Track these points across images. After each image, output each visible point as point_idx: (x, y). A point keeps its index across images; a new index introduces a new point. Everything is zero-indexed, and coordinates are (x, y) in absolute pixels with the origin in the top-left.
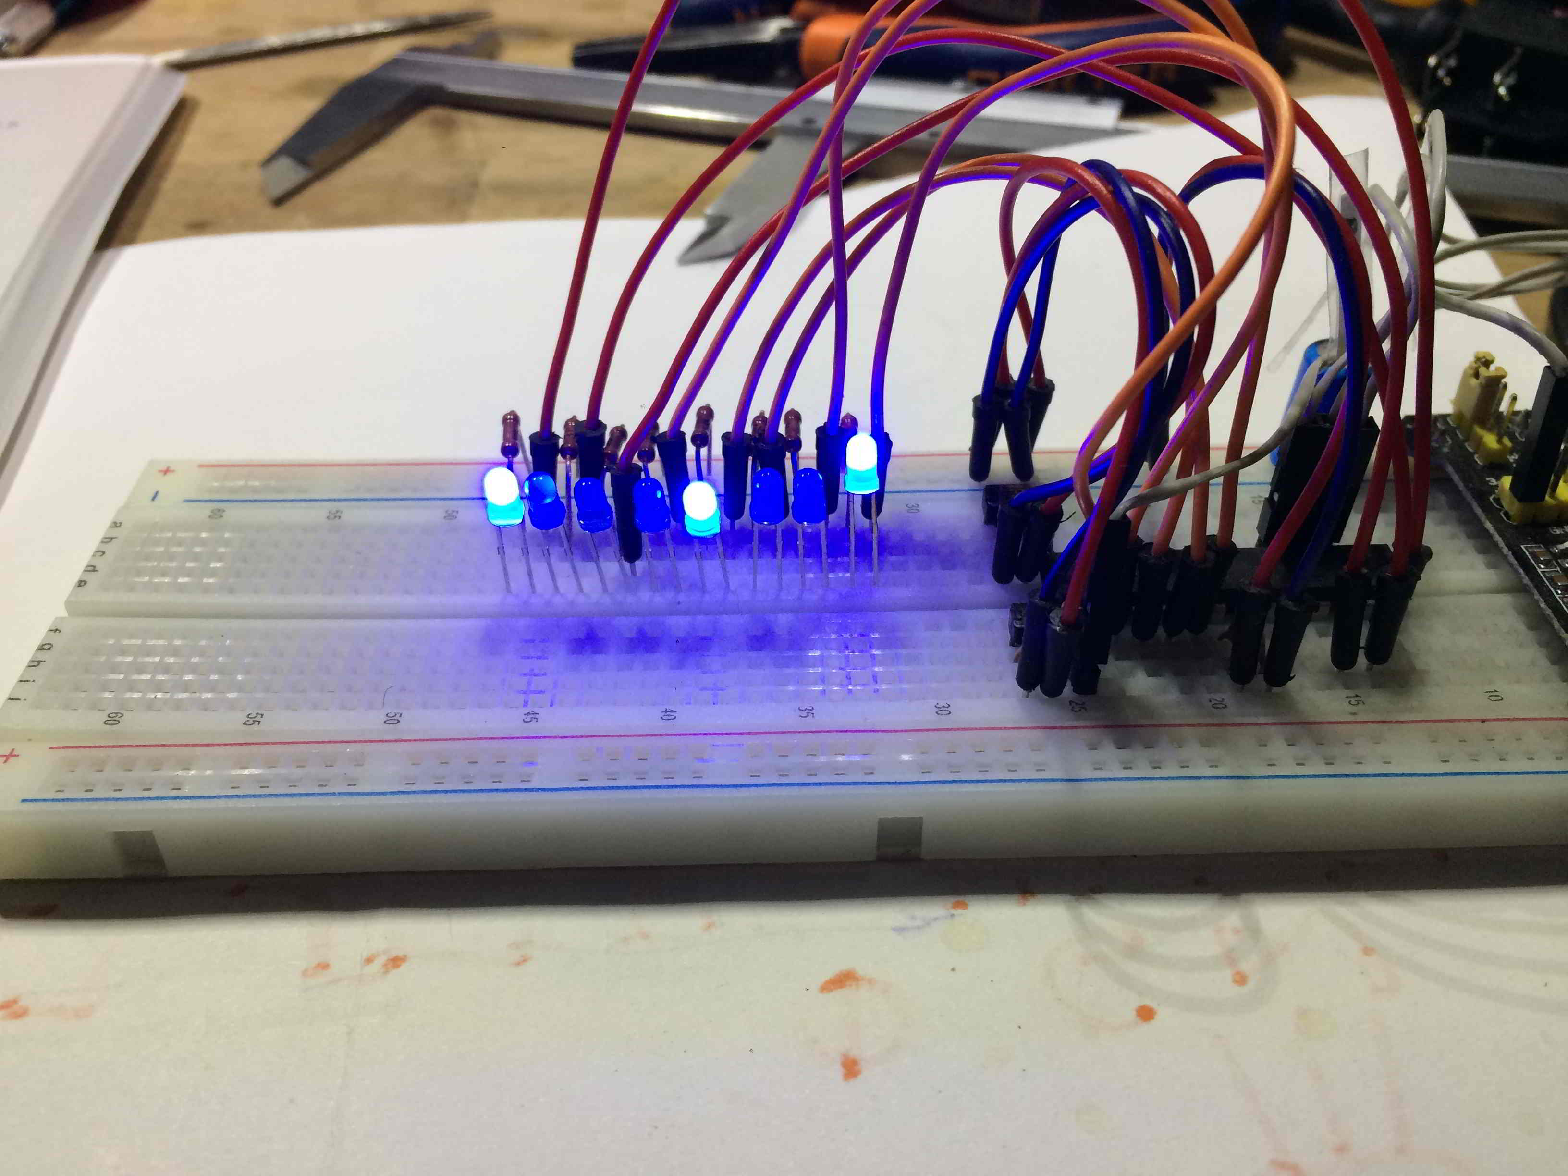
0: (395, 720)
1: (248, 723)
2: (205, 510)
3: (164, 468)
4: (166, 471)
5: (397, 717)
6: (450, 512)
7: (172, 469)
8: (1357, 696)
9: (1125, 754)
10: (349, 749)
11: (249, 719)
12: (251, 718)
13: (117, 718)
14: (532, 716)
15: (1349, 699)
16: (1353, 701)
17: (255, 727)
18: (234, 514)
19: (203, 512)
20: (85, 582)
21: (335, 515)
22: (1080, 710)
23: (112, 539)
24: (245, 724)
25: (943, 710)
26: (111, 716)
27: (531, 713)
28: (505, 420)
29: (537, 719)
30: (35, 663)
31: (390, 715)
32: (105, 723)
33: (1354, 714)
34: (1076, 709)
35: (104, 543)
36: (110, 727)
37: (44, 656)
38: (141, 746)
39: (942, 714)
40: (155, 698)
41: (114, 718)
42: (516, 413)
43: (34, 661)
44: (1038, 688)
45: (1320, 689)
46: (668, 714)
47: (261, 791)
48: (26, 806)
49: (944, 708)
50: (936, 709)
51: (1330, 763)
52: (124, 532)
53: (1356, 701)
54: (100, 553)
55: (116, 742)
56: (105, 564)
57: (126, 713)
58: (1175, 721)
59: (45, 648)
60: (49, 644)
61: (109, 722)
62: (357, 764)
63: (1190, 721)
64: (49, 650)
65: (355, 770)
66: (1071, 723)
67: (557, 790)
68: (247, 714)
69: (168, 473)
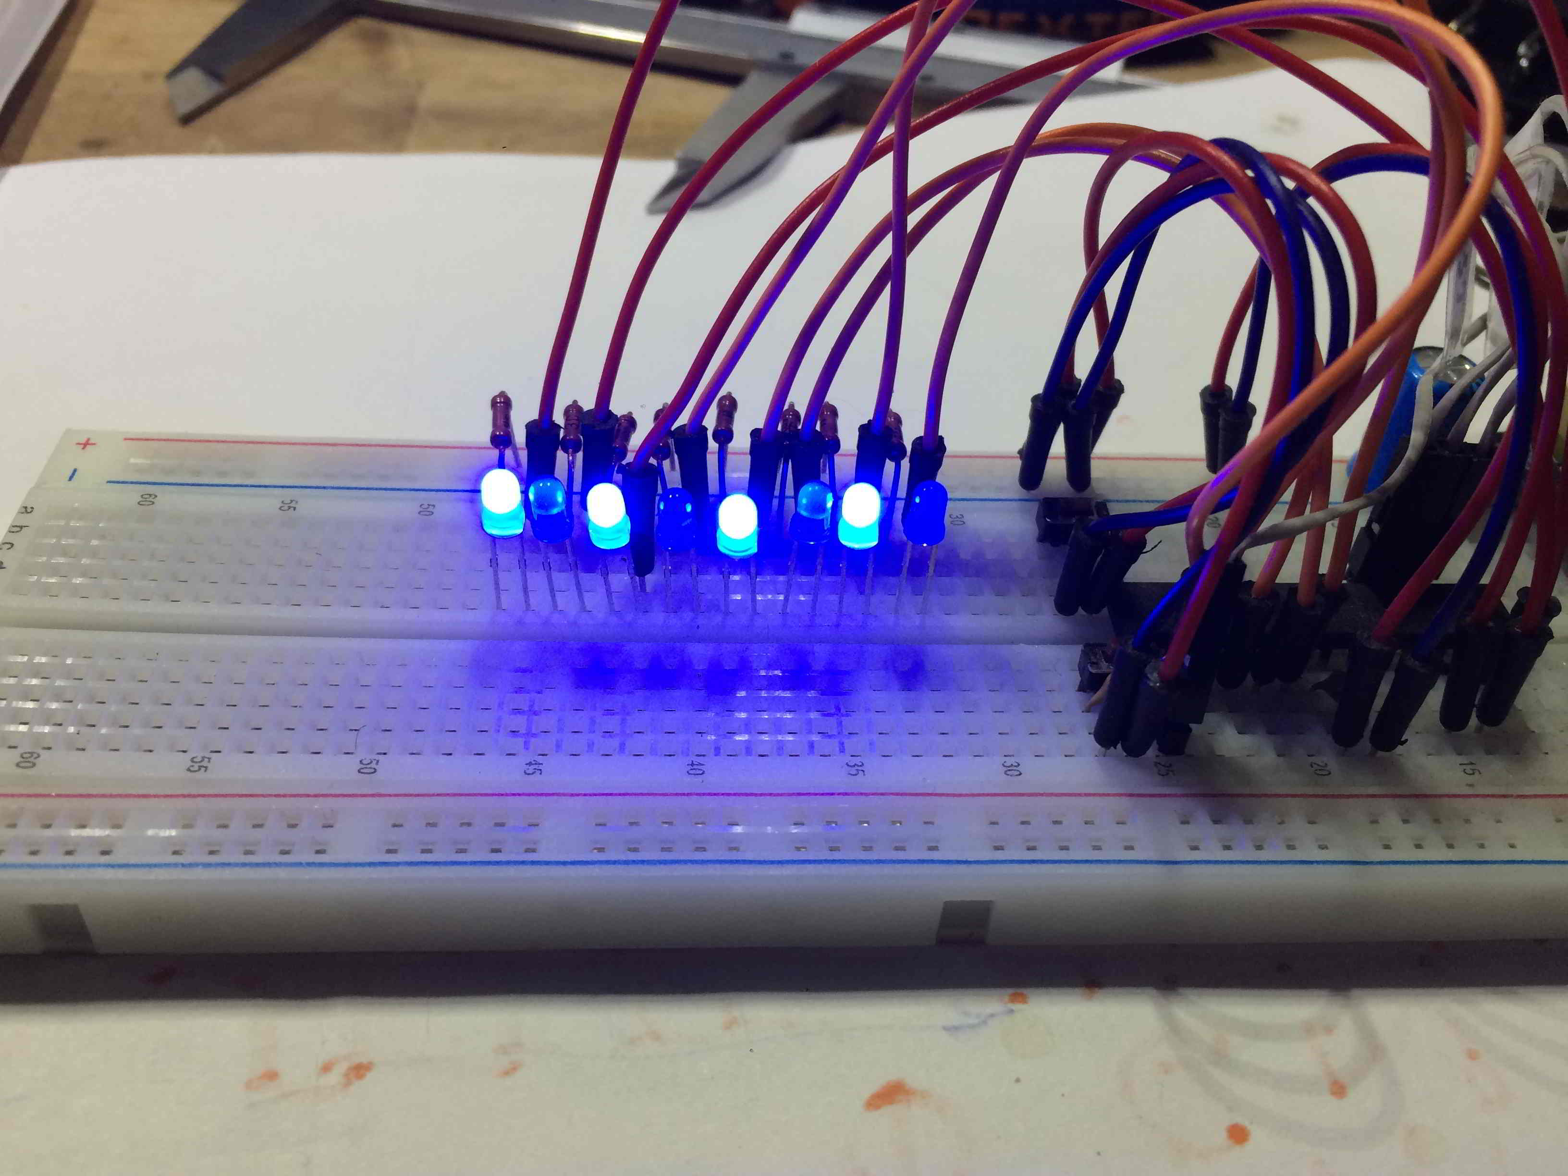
0: (370, 768)
1: (192, 769)
2: (133, 495)
3: (83, 441)
4: (86, 444)
5: (373, 765)
6: (426, 506)
7: (91, 441)
8: (1472, 764)
9: (1222, 830)
10: (317, 805)
11: (192, 764)
12: (196, 762)
13: (32, 760)
14: (536, 766)
15: (1464, 767)
16: (1468, 768)
17: (201, 775)
18: (167, 499)
19: (131, 496)
21: (289, 506)
22: (1167, 774)
23: (22, 527)
24: (189, 770)
25: (1013, 770)
26: (25, 756)
27: (533, 762)
28: (494, 403)
29: (541, 770)
31: (364, 762)
32: (18, 765)
33: (1471, 785)
34: (1163, 773)
35: (12, 532)
36: (24, 771)
38: (61, 795)
39: (1011, 775)
40: (78, 734)
41: (27, 760)
42: (506, 394)
44: (1119, 746)
45: (1429, 754)
46: (694, 768)
47: (212, 859)
49: (1013, 768)
50: (1005, 769)
51: (1450, 846)
52: (36, 520)
53: (1471, 769)
54: (7, 545)
55: (30, 790)
56: (14, 559)
57: (43, 753)
58: (1276, 790)
61: (21, 764)
62: (326, 825)
63: (1292, 790)
65: (325, 832)
66: (1160, 790)
67: (569, 864)
68: (190, 758)
69: (88, 446)
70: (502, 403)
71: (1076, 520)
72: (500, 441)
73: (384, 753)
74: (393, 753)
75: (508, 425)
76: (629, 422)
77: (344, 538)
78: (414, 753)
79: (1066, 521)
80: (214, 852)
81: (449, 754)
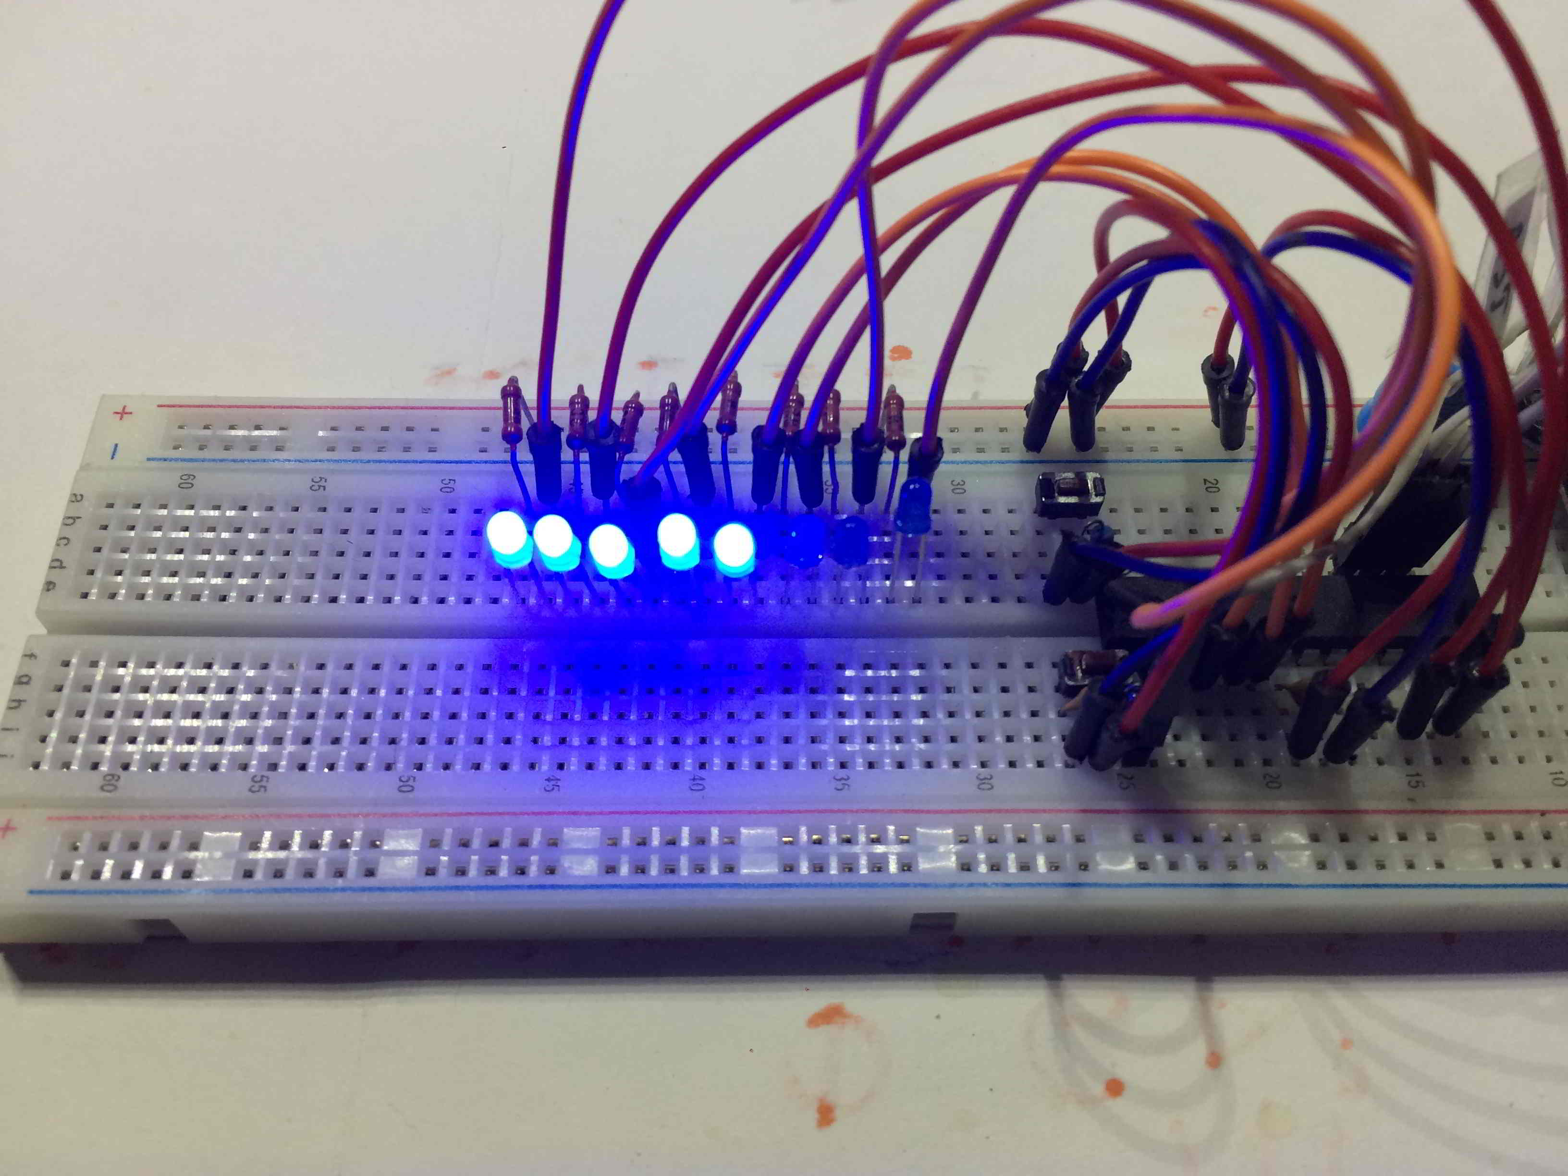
0: (409, 786)
2: (173, 475)
3: (120, 410)
4: (123, 413)
5: (411, 783)
6: (447, 482)
7: (128, 410)
8: (1418, 775)
9: (1171, 849)
10: (365, 824)
13: (113, 782)
14: (555, 783)
15: (1410, 779)
16: (1413, 782)
18: (205, 479)
19: (171, 477)
20: (54, 585)
22: (1128, 787)
23: (75, 519)
24: (250, 790)
25: (985, 783)
26: (107, 778)
27: (552, 778)
28: (504, 393)
29: (559, 786)
30: (15, 704)
31: (403, 779)
32: (102, 788)
34: (1125, 785)
35: (67, 525)
36: (108, 794)
37: (23, 693)
38: (142, 818)
39: (983, 789)
40: (151, 752)
41: (111, 782)
42: (517, 381)
43: (14, 701)
44: (1086, 760)
45: (1380, 762)
46: (697, 783)
47: (277, 883)
48: (34, 899)
49: (986, 781)
50: (978, 782)
51: (1381, 866)
52: (86, 509)
53: (1416, 782)
54: (64, 540)
55: (115, 812)
56: (72, 556)
57: (123, 774)
58: (1226, 805)
59: (22, 680)
60: (27, 676)
61: (105, 788)
62: (373, 845)
63: (1242, 805)
64: (27, 683)
65: (372, 854)
66: (1119, 805)
67: (584, 887)
68: (251, 776)
69: (125, 416)
70: (512, 392)
71: (1073, 500)
72: (511, 438)
73: (420, 767)
74: (429, 767)
75: (518, 420)
76: (635, 409)
77: (373, 521)
78: (447, 767)
79: (1062, 500)
80: (279, 874)
81: (477, 767)
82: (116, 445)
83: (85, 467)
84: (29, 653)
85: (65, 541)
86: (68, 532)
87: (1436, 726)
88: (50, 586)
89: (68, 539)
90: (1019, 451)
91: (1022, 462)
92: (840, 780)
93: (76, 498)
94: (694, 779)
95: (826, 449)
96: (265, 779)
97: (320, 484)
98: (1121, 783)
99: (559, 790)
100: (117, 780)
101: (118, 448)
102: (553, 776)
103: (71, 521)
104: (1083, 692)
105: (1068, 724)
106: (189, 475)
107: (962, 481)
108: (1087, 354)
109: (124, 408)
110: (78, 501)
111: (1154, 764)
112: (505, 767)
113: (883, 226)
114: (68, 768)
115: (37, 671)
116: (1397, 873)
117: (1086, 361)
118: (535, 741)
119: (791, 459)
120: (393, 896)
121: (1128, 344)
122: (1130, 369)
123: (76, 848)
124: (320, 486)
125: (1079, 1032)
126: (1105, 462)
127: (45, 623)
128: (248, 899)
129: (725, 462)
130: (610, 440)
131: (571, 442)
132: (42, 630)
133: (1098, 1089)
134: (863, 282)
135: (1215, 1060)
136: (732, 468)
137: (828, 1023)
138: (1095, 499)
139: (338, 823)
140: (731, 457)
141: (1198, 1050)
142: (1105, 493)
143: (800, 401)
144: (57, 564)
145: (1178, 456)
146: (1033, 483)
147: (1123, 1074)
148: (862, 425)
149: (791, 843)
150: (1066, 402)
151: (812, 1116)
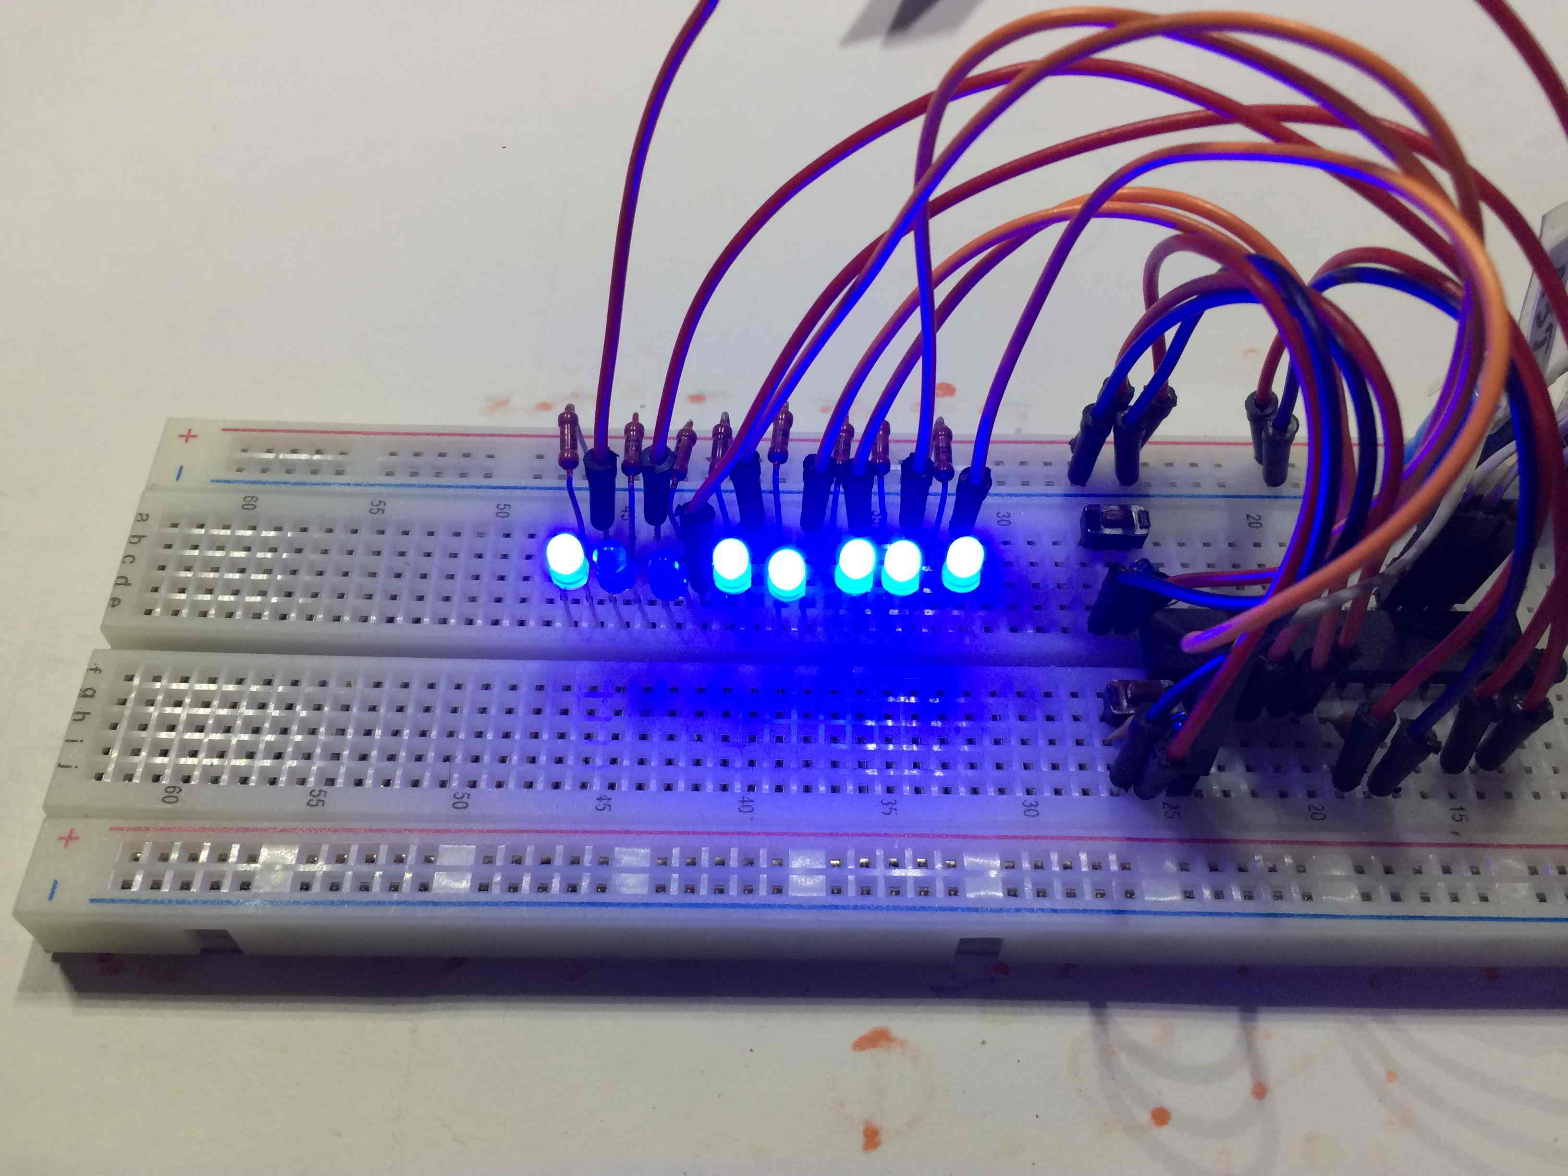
0: (463, 802)
1: (311, 803)
2: (237, 496)
3: (186, 433)
4: (188, 436)
5: (465, 799)
6: (501, 507)
7: (193, 433)
8: (1461, 809)
9: (1216, 878)
10: (420, 840)
11: (311, 798)
12: (314, 796)
13: (175, 794)
14: (605, 802)
15: (1454, 812)
16: (1457, 813)
17: (319, 809)
18: (267, 501)
19: (235, 498)
20: (120, 601)
22: (1173, 816)
24: (308, 804)
25: (1031, 810)
26: (169, 790)
27: (603, 797)
28: (561, 420)
29: (610, 806)
30: (80, 716)
31: (457, 795)
32: (162, 799)
33: (1457, 833)
34: (1169, 814)
35: (132, 543)
36: (170, 806)
37: (87, 705)
38: (204, 829)
39: (1030, 816)
40: (212, 765)
41: (171, 795)
42: (574, 409)
43: (78, 713)
44: (1131, 789)
45: (1424, 796)
46: (745, 804)
47: (334, 896)
48: (96, 907)
49: (1032, 808)
50: (1025, 808)
51: (1426, 899)
52: (152, 528)
53: (1460, 815)
54: (129, 558)
55: (177, 824)
56: (136, 574)
57: (184, 786)
58: (1274, 836)
59: (86, 694)
60: (91, 689)
61: (166, 799)
62: (428, 860)
63: (1287, 836)
64: (92, 696)
65: (427, 868)
66: (1165, 834)
67: (635, 905)
68: (309, 791)
69: (190, 438)
70: (569, 419)
71: (1118, 531)
72: (568, 464)
73: (473, 785)
74: (482, 785)
75: (574, 447)
76: (689, 437)
77: (429, 544)
78: (500, 785)
79: (1107, 531)
80: (335, 887)
81: (530, 785)
82: (181, 468)
83: (150, 488)
84: (94, 667)
85: (131, 559)
86: (134, 550)
87: (1478, 761)
88: (115, 602)
89: (133, 557)
90: (1063, 485)
91: (1066, 495)
92: (888, 804)
93: (142, 518)
94: (743, 802)
95: (876, 478)
96: (323, 794)
97: (380, 507)
98: (1166, 812)
99: (610, 810)
100: (177, 793)
101: (183, 471)
102: (605, 796)
103: (136, 540)
104: (1129, 720)
105: (1113, 753)
106: (252, 497)
107: (1007, 513)
108: (1133, 389)
109: (190, 430)
110: (144, 521)
111: (1199, 794)
112: (557, 786)
113: (938, 259)
114: (130, 780)
115: (103, 685)
116: (1441, 906)
117: (1132, 396)
118: (586, 761)
119: (842, 489)
120: (449, 911)
121: (1174, 380)
122: (1175, 405)
123: (137, 859)
124: (379, 509)
125: (1124, 1059)
126: (1148, 496)
127: (107, 638)
128: (306, 911)
129: (776, 492)
130: (665, 467)
131: (626, 468)
132: (106, 645)
133: (1145, 1117)
134: (917, 315)
135: (1260, 1091)
136: (783, 497)
137: (874, 1047)
138: (1139, 532)
139: (394, 838)
140: (782, 486)
141: (1243, 1080)
142: (1150, 526)
143: (851, 431)
144: (122, 581)
145: (1221, 491)
146: (1078, 514)
147: (1169, 1103)
148: (911, 454)
149: (838, 866)
150: (1111, 437)
151: (859, 1139)
